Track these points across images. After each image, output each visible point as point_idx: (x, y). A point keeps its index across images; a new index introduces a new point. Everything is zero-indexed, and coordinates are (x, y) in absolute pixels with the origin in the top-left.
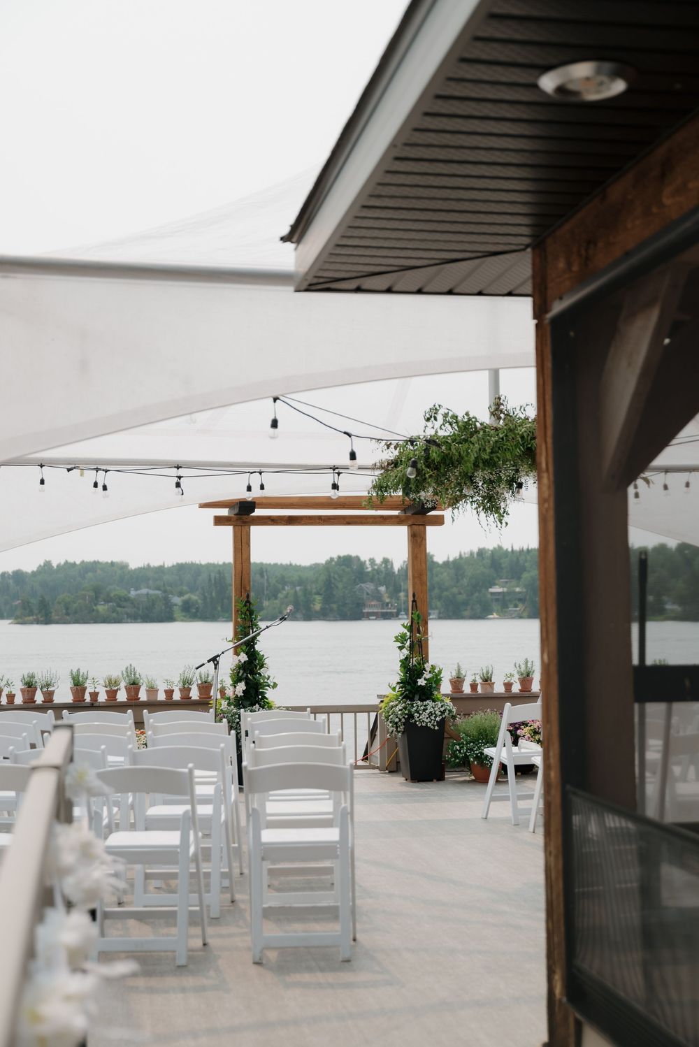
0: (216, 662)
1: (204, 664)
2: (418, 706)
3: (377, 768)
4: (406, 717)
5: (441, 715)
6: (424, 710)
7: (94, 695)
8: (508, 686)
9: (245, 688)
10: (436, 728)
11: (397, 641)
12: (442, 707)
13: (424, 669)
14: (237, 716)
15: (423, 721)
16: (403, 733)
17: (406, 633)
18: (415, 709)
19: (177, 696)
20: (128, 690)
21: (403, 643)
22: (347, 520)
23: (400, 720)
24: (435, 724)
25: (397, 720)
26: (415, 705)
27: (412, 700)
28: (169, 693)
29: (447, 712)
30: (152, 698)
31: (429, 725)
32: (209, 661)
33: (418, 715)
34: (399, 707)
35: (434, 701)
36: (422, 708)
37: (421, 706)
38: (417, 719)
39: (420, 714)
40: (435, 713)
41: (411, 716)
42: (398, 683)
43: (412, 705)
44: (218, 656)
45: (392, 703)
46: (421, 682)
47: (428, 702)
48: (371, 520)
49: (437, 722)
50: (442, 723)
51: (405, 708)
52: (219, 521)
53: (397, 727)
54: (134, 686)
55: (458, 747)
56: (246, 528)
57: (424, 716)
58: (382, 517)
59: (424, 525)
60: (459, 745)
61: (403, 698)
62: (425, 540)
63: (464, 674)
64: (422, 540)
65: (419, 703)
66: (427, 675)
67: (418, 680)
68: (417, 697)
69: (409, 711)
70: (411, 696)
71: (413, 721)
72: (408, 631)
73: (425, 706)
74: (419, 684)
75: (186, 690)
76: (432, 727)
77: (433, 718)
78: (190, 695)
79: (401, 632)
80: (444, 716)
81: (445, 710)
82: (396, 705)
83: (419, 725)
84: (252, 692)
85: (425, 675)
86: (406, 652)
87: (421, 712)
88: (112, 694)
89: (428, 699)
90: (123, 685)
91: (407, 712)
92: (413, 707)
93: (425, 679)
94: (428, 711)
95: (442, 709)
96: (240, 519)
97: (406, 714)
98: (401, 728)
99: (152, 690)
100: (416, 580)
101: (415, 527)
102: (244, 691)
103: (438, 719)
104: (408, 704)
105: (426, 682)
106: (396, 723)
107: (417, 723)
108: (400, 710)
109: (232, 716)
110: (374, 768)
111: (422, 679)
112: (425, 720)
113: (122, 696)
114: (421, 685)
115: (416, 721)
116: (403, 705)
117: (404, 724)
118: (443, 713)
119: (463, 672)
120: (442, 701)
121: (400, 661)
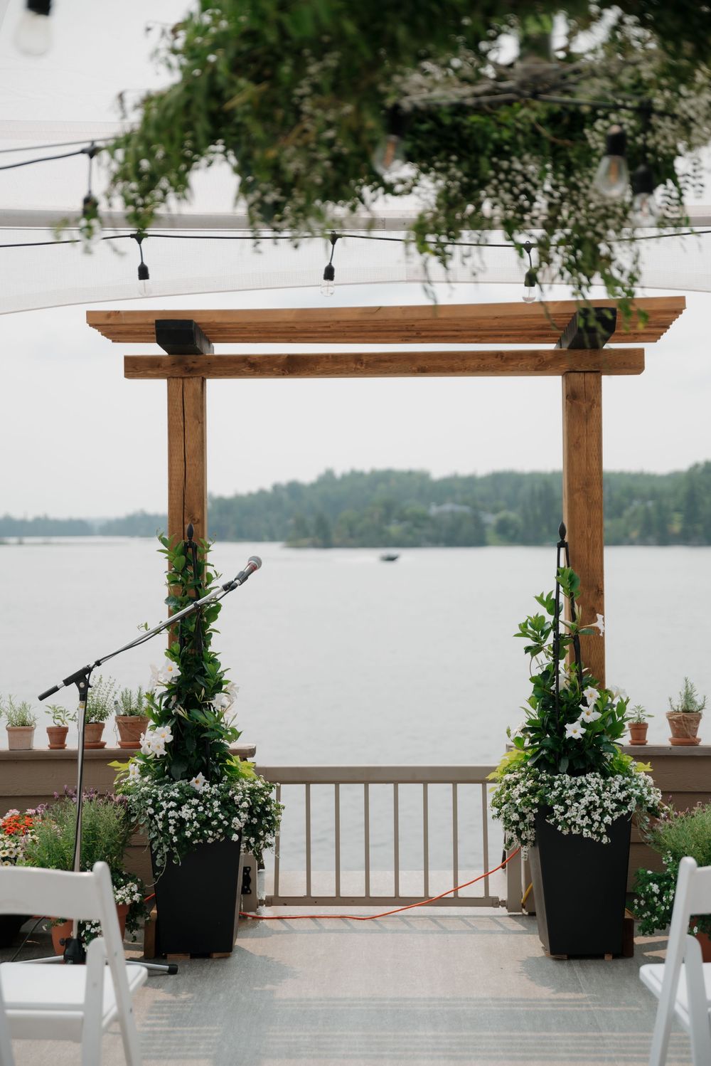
0: (82, 685)
1: (56, 689)
2: (564, 787)
3: (503, 904)
4: (535, 811)
5: (617, 810)
6: (578, 796)
9: (170, 738)
10: (605, 840)
11: (524, 634)
12: (622, 788)
13: (584, 702)
14: (150, 802)
15: (574, 823)
16: (534, 843)
17: (543, 618)
18: (555, 793)
21: (536, 639)
22: (420, 363)
23: (523, 816)
24: (603, 830)
25: (515, 817)
26: (556, 784)
27: (554, 770)
28: (58, 735)
29: (634, 801)
30: (20, 746)
31: (586, 833)
32: (67, 682)
33: (562, 809)
34: (521, 788)
35: (605, 775)
36: (572, 793)
37: (571, 788)
38: (560, 819)
39: (567, 808)
40: (601, 806)
41: (546, 810)
42: (524, 730)
43: (552, 782)
44: (88, 670)
45: (508, 777)
46: (574, 731)
47: (589, 776)
48: (473, 363)
49: (607, 825)
50: (622, 829)
51: (532, 791)
52: (135, 367)
53: (519, 833)
55: (655, 888)
56: (193, 384)
57: (576, 813)
58: (499, 355)
59: (598, 373)
60: (658, 880)
61: (535, 765)
62: (599, 405)
63: (699, 704)
64: (591, 407)
65: (567, 779)
66: (589, 715)
67: (567, 726)
68: (564, 765)
69: (542, 798)
70: (552, 761)
71: (552, 821)
72: (550, 612)
73: (581, 786)
74: (568, 735)
75: (92, 730)
76: (595, 837)
77: (596, 817)
78: (103, 740)
79: (533, 615)
80: (624, 812)
81: (629, 797)
82: (517, 782)
83: (566, 832)
84: (192, 747)
85: (583, 715)
86: (544, 659)
87: (568, 802)
89: (592, 769)
91: (536, 800)
92: (553, 789)
93: (584, 725)
94: (584, 801)
95: (621, 796)
96: (180, 363)
97: (535, 805)
98: (529, 834)
99: (22, 729)
100: (576, 496)
101: (577, 378)
102: (168, 746)
103: (607, 819)
104: (543, 782)
105: (584, 731)
106: (516, 823)
107: (560, 828)
108: (522, 795)
109: (139, 801)
110: (495, 903)
111: (577, 725)
112: (579, 821)
114: (571, 738)
115: (557, 823)
116: (530, 783)
117: (532, 825)
118: (622, 804)
119: (698, 699)
120: (626, 772)
121: (532, 679)
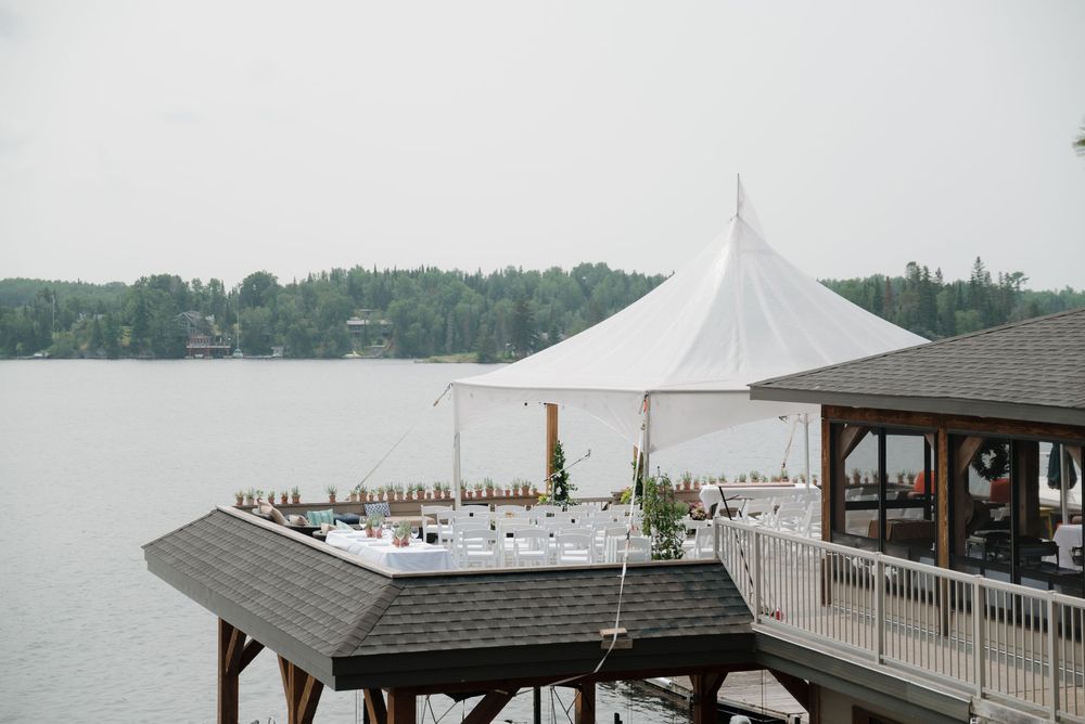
7: (470, 494)
8: (678, 486)
11: (632, 465)
19: (511, 494)
20: (487, 490)
21: (635, 466)
28: (508, 492)
42: (633, 485)
54: (490, 489)
75: (516, 490)
88: (479, 493)
90: (484, 488)
99: (499, 490)
113: (484, 494)
121: (634, 475)
